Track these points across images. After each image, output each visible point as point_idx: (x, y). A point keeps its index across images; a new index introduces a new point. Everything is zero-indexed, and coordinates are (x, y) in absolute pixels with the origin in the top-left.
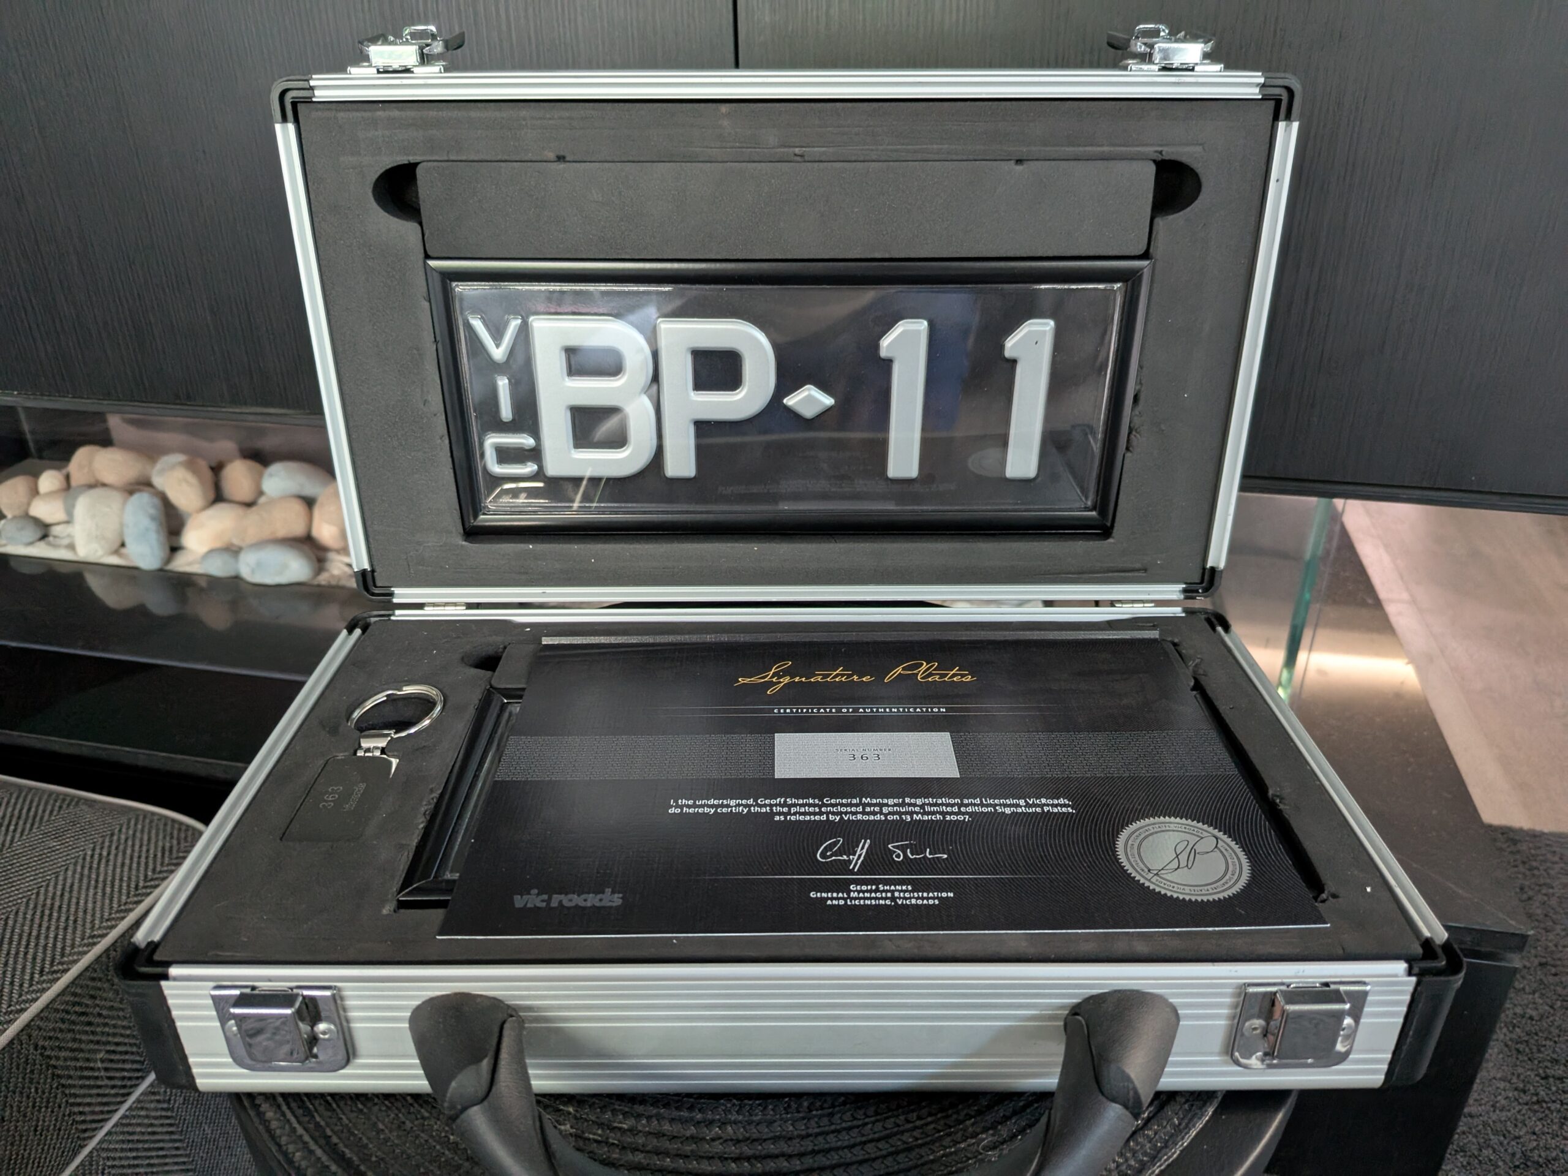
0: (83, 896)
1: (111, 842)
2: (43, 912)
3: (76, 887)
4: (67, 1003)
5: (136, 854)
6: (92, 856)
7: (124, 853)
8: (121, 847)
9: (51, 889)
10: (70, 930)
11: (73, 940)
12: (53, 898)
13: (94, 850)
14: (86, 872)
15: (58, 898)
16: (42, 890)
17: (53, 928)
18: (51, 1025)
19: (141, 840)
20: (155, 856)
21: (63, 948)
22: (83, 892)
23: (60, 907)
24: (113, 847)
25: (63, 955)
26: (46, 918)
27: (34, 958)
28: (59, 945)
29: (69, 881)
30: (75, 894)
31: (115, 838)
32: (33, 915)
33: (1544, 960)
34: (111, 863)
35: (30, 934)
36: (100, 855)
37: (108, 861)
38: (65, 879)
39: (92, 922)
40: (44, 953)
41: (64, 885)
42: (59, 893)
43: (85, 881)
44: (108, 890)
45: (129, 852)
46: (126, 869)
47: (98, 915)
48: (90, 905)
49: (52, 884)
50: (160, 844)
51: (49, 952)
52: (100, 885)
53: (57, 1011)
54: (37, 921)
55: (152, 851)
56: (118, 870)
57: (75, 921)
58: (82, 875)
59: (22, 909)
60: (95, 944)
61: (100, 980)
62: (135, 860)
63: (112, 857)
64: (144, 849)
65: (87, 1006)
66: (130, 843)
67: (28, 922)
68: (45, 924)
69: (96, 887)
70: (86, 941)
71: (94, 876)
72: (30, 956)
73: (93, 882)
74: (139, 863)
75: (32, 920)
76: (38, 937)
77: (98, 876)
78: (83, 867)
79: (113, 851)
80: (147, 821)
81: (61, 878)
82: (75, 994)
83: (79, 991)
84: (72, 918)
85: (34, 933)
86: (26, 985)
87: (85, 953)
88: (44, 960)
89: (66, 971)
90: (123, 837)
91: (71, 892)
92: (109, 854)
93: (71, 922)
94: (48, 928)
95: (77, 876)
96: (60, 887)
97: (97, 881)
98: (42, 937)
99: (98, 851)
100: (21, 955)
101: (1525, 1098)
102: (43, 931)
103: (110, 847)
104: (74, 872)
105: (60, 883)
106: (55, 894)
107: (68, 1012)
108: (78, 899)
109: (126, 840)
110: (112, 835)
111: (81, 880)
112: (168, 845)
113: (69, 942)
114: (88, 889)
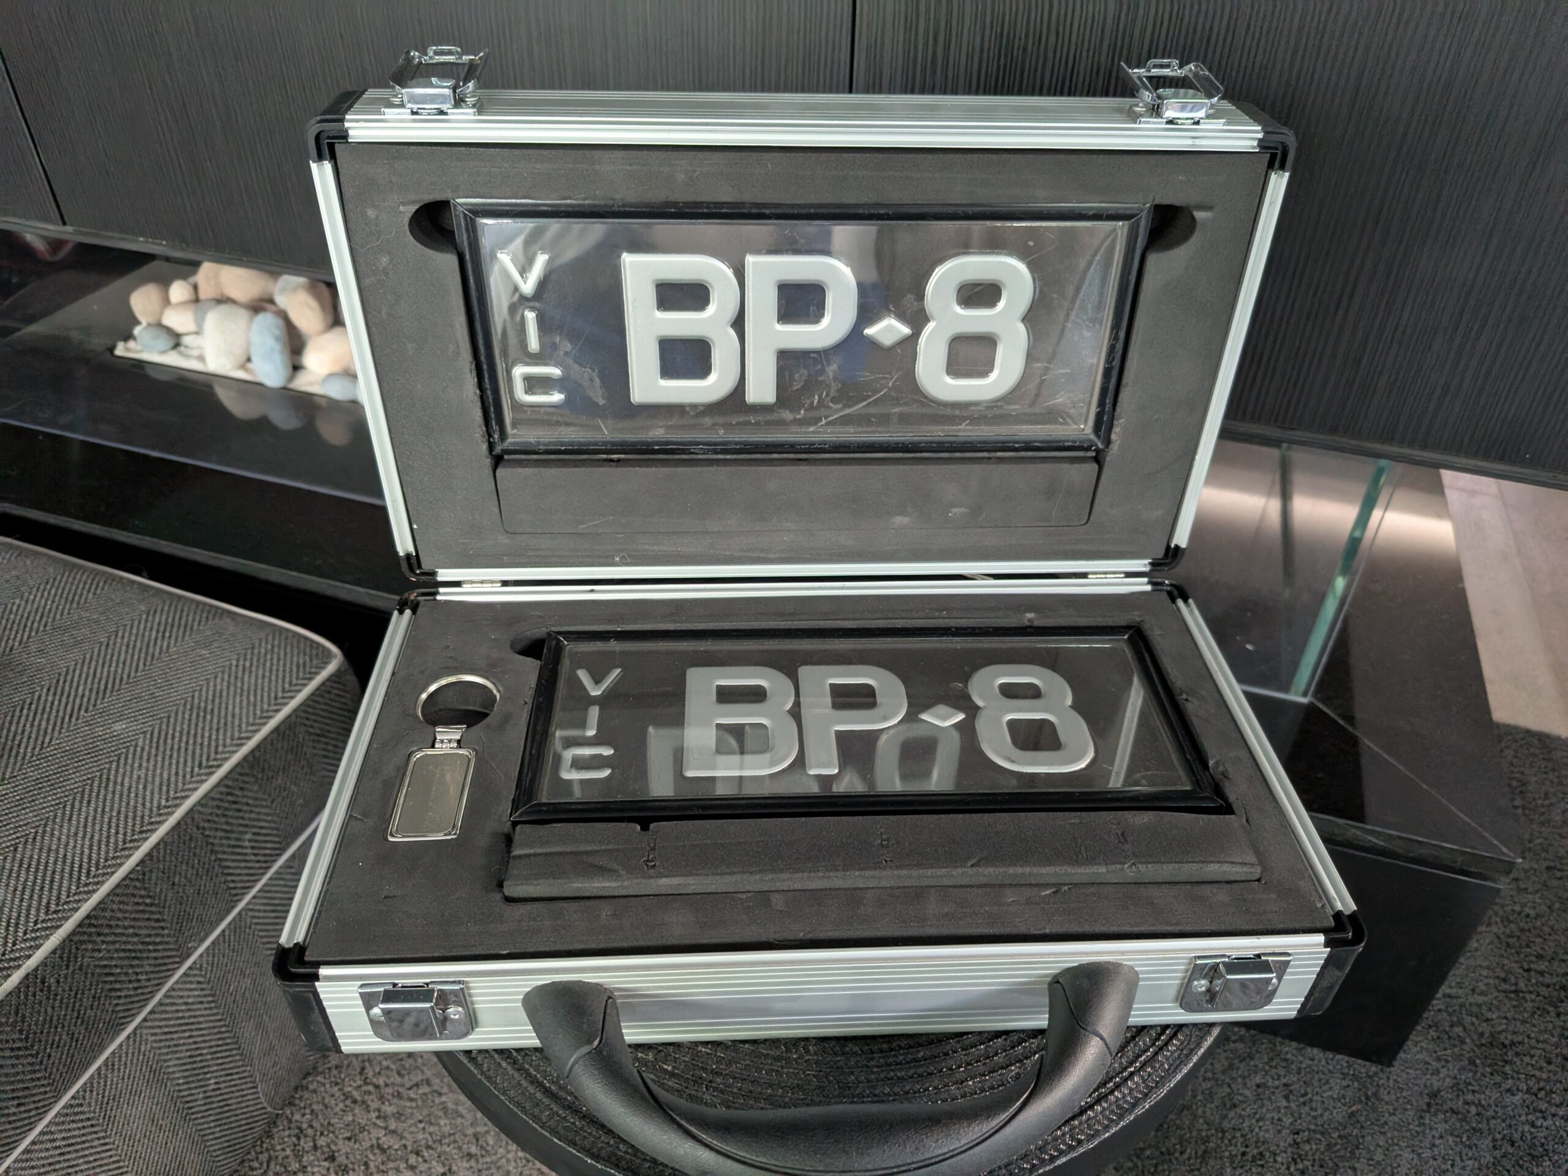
0: (231, 702)
1: (252, 654)
2: (198, 714)
3: (224, 693)
4: (221, 793)
5: (275, 668)
6: (237, 666)
7: (264, 665)
8: (262, 660)
9: (204, 693)
10: (221, 731)
11: (224, 740)
12: (206, 702)
13: (238, 660)
14: (232, 680)
15: (210, 702)
16: (197, 694)
17: (207, 728)
18: (209, 811)
19: (279, 654)
20: (291, 670)
21: (217, 747)
22: (231, 698)
23: (212, 710)
24: (255, 660)
25: (216, 753)
26: (201, 719)
27: (194, 753)
28: (213, 744)
29: (219, 687)
30: (224, 699)
31: (256, 651)
32: (191, 715)
33: (1553, 864)
34: (254, 674)
35: (188, 733)
36: (244, 666)
37: (250, 672)
38: (215, 686)
39: (240, 726)
40: (202, 749)
41: (214, 691)
42: (210, 697)
43: (232, 688)
44: (252, 699)
45: (268, 665)
46: (267, 680)
47: (244, 720)
48: (237, 711)
49: (204, 689)
50: (295, 659)
51: (205, 750)
52: (245, 693)
53: (213, 799)
54: (194, 721)
55: (288, 666)
56: (260, 681)
57: (226, 724)
58: (229, 682)
59: (181, 708)
60: (242, 745)
61: (247, 775)
62: (274, 673)
63: (254, 669)
64: (282, 663)
65: (237, 796)
66: (269, 657)
67: (186, 722)
68: (200, 725)
69: (241, 695)
70: (235, 742)
71: (239, 685)
72: (190, 752)
73: (239, 691)
74: (277, 676)
75: (190, 720)
76: (195, 735)
77: (243, 684)
78: (229, 676)
79: (255, 664)
80: (283, 637)
81: (212, 684)
82: (227, 786)
83: (230, 783)
84: (223, 721)
85: (192, 732)
86: (188, 776)
87: (235, 752)
88: (201, 756)
89: (219, 766)
90: (263, 651)
91: (221, 696)
92: (251, 665)
93: (222, 725)
94: (203, 729)
95: (225, 684)
96: (211, 693)
97: (242, 690)
98: (199, 736)
99: (241, 662)
100: (183, 750)
101: (1504, 986)
102: (199, 730)
103: (251, 659)
104: (223, 679)
105: (211, 688)
106: (207, 698)
107: (221, 800)
108: (227, 704)
109: (266, 653)
110: (253, 648)
111: (228, 688)
112: (301, 661)
113: (221, 742)
114: (235, 696)
